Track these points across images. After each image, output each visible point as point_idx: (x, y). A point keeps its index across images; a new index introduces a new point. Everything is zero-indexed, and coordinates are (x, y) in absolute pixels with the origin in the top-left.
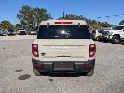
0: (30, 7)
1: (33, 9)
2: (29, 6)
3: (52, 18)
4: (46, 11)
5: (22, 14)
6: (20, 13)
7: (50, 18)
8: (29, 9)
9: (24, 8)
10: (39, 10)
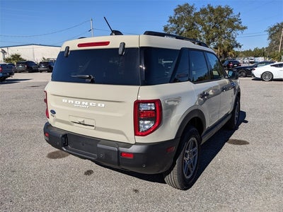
0: (192, 8)
1: (198, 10)
2: (191, 5)
3: (245, 28)
4: (229, 11)
5: (173, 25)
6: (169, 23)
7: (238, 28)
8: (189, 12)
9: (179, 9)
10: (212, 10)
